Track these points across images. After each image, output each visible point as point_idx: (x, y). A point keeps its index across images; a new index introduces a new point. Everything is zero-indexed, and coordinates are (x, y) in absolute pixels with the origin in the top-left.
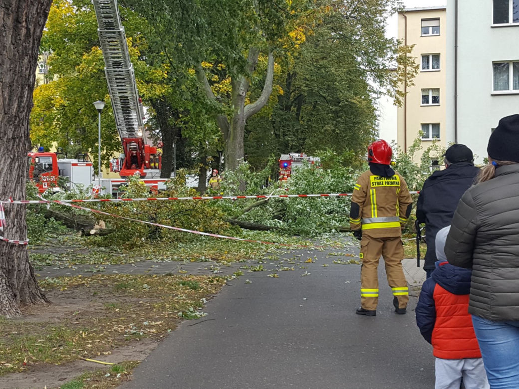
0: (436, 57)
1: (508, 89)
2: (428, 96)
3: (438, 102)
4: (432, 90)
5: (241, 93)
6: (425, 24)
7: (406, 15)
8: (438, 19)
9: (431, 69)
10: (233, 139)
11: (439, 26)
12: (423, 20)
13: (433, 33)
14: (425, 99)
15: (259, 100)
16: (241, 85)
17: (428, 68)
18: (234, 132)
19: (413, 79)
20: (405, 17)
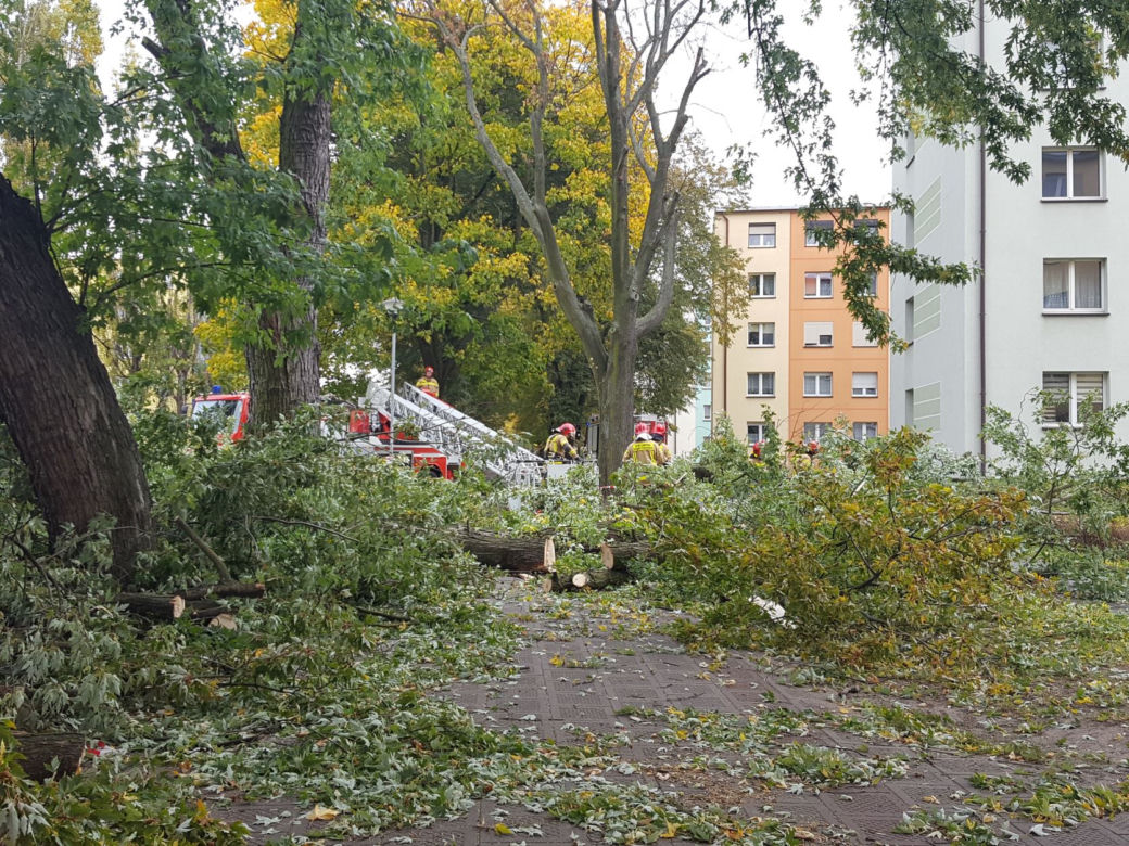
0: (770, 278)
1: (1067, 307)
2: (757, 334)
3: (772, 343)
4: (764, 324)
5: (633, 296)
6: (755, 230)
7: (727, 217)
8: (774, 224)
9: (761, 295)
10: (618, 378)
11: (775, 235)
12: (751, 225)
13: (765, 244)
14: (753, 338)
15: (652, 312)
16: (633, 282)
17: (758, 293)
18: (619, 365)
19: (747, 308)
20: (727, 220)
